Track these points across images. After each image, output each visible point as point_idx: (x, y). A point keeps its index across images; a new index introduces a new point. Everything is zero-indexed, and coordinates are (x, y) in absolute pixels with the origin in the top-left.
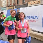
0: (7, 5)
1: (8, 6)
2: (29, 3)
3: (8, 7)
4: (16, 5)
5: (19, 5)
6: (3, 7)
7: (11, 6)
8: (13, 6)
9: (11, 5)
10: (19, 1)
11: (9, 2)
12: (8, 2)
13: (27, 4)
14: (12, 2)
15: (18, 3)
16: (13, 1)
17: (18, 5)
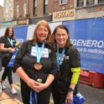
0: (15, 17)
1: (15, 19)
2: (54, 14)
3: (16, 22)
5: (37, 17)
6: (7, 20)
7: (22, 20)
9: (21, 16)
10: (36, 10)
11: (18, 11)
12: (15, 12)
13: (52, 16)
14: (23, 11)
15: (34, 14)
16: (25, 9)
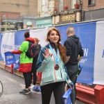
3: (58, 17)
4: (85, 8)
5: (95, 8)
8: (75, 13)
17: (91, 8)
